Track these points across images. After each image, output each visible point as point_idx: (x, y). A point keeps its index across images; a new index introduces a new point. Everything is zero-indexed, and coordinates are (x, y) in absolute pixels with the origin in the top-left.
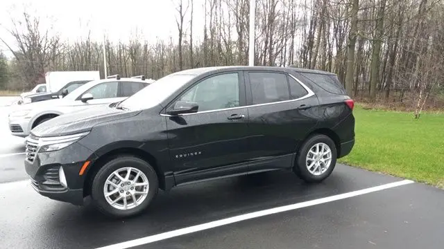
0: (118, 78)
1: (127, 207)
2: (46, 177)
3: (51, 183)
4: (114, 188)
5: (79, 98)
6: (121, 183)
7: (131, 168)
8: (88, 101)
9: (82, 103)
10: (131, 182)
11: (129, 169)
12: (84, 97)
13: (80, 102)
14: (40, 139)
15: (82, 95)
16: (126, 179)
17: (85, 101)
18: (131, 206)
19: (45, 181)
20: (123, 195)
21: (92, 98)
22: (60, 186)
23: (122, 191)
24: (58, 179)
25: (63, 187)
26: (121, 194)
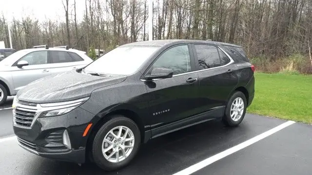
0: (47, 48)
1: (118, 159)
2: (47, 140)
3: (54, 146)
4: (109, 145)
5: (15, 64)
6: (114, 139)
7: (122, 127)
8: (23, 67)
9: (19, 69)
10: (122, 138)
11: (121, 128)
12: (19, 63)
13: (16, 68)
14: (38, 105)
15: (17, 62)
16: (119, 136)
17: (20, 66)
18: (122, 159)
19: (47, 144)
20: (116, 150)
21: (27, 65)
22: (64, 147)
23: (115, 147)
24: (62, 142)
25: (67, 148)
26: (114, 150)
